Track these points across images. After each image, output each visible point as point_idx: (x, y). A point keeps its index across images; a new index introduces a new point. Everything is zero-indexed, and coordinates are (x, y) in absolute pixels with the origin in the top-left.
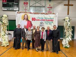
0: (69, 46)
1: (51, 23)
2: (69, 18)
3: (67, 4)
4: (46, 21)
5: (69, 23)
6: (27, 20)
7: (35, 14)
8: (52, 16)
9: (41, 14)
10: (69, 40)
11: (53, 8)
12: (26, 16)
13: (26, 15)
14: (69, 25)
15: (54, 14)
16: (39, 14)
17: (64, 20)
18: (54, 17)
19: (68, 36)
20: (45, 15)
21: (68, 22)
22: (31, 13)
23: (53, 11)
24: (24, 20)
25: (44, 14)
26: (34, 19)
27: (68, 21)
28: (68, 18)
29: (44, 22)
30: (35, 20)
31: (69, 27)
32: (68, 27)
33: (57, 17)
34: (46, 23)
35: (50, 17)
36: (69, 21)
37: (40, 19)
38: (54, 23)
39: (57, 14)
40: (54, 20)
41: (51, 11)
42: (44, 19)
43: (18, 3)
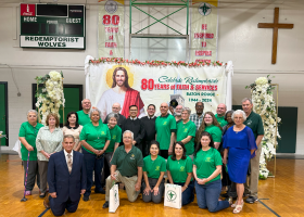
0: (266, 175)
1: (207, 97)
2: (269, 82)
3: (271, 21)
4: (189, 91)
5: (269, 98)
6: (126, 86)
7: (152, 64)
8: (211, 72)
9: (175, 64)
10: (267, 153)
11: (216, 36)
12: (120, 73)
13: (121, 68)
14: (267, 104)
15: (220, 65)
16: (168, 67)
17: (253, 86)
18: (220, 75)
19: (267, 140)
20: (187, 69)
21: (265, 96)
22: (137, 63)
23: (218, 49)
24: (114, 86)
25: (185, 65)
26: (148, 84)
27: (264, 91)
28: (265, 79)
29: (183, 93)
30: (151, 89)
31: (268, 109)
32: (264, 111)
33: (229, 74)
34: (191, 97)
35: (205, 75)
36: (268, 91)
37: (171, 84)
38: (219, 97)
39: (230, 63)
40: (219, 85)
41: (208, 48)
42: (184, 83)
43: (82, 21)
